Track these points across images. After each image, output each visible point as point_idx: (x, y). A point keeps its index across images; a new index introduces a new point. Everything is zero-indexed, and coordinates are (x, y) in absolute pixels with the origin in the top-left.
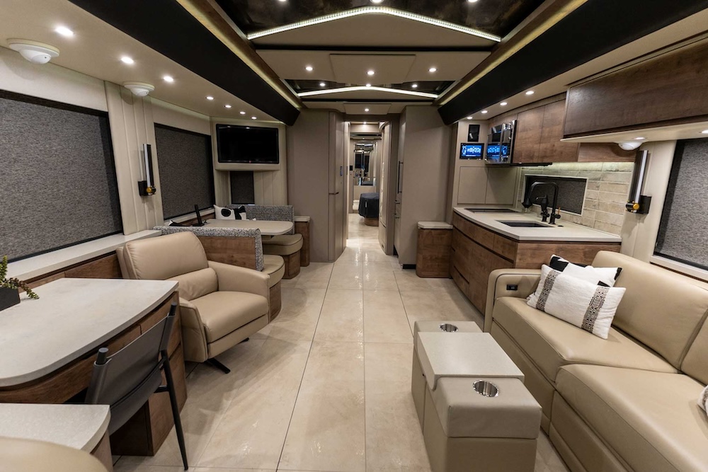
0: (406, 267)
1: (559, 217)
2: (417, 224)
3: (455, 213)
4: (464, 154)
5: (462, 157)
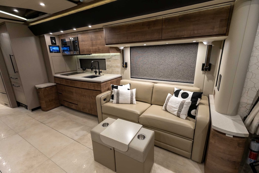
0: (33, 110)
1: (101, 72)
2: (35, 87)
3: (55, 77)
4: (52, 50)
5: (51, 52)
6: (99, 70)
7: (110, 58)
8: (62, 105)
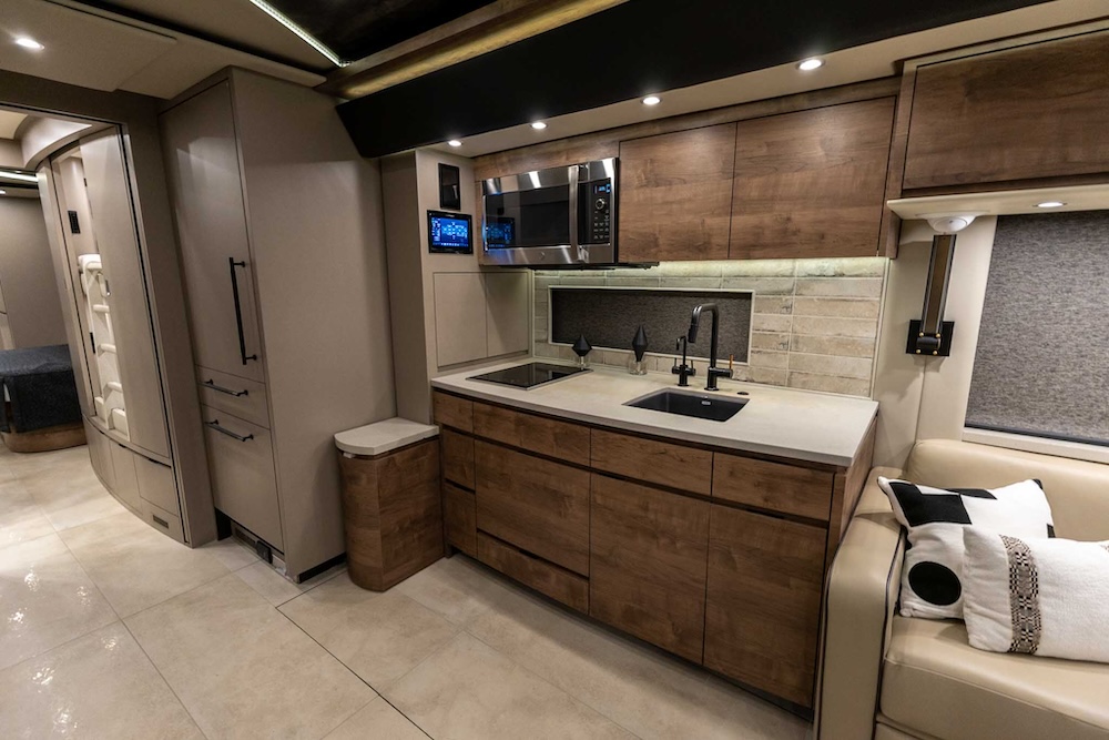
1: (727, 375)
2: (333, 442)
3: (438, 390)
4: (437, 239)
5: (435, 248)
6: (713, 364)
7: (790, 292)
8: (453, 551)
